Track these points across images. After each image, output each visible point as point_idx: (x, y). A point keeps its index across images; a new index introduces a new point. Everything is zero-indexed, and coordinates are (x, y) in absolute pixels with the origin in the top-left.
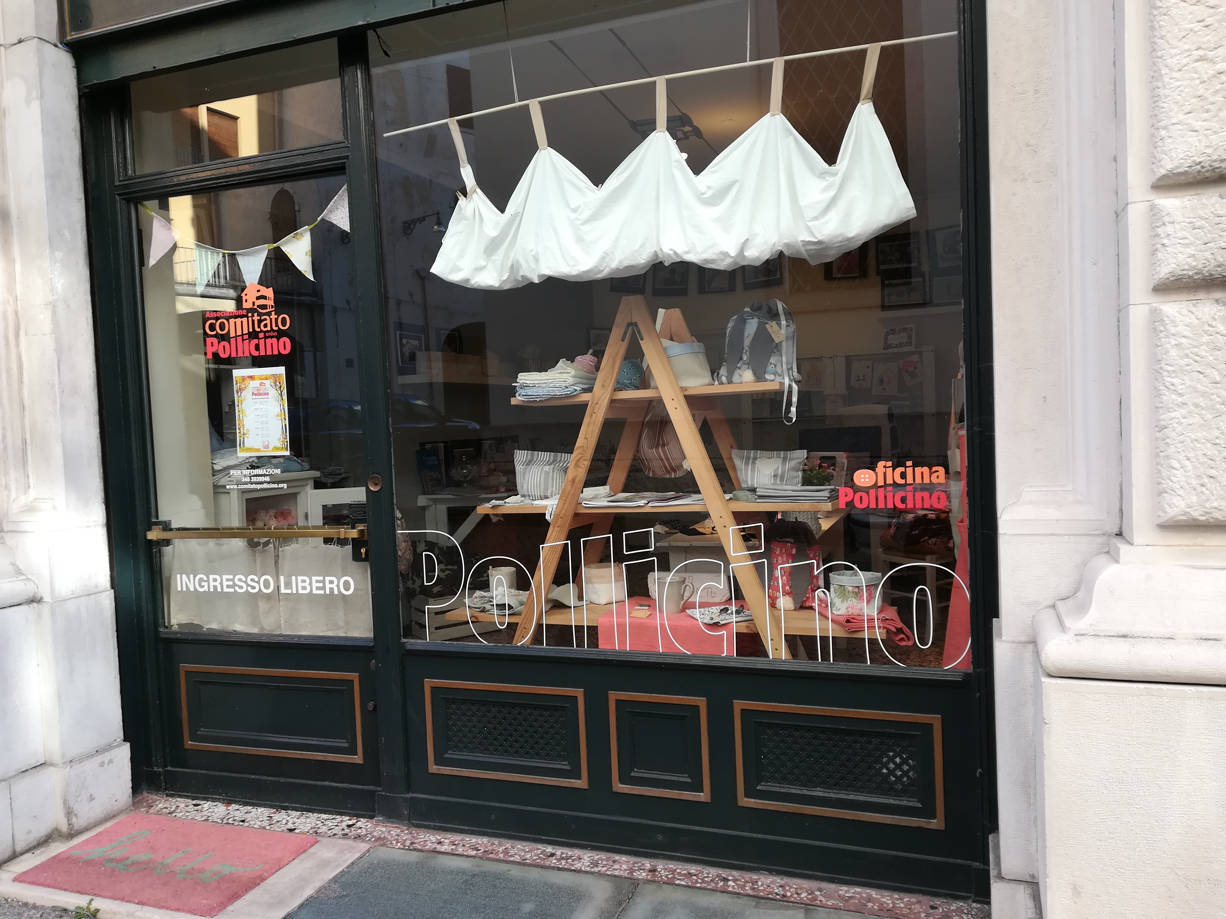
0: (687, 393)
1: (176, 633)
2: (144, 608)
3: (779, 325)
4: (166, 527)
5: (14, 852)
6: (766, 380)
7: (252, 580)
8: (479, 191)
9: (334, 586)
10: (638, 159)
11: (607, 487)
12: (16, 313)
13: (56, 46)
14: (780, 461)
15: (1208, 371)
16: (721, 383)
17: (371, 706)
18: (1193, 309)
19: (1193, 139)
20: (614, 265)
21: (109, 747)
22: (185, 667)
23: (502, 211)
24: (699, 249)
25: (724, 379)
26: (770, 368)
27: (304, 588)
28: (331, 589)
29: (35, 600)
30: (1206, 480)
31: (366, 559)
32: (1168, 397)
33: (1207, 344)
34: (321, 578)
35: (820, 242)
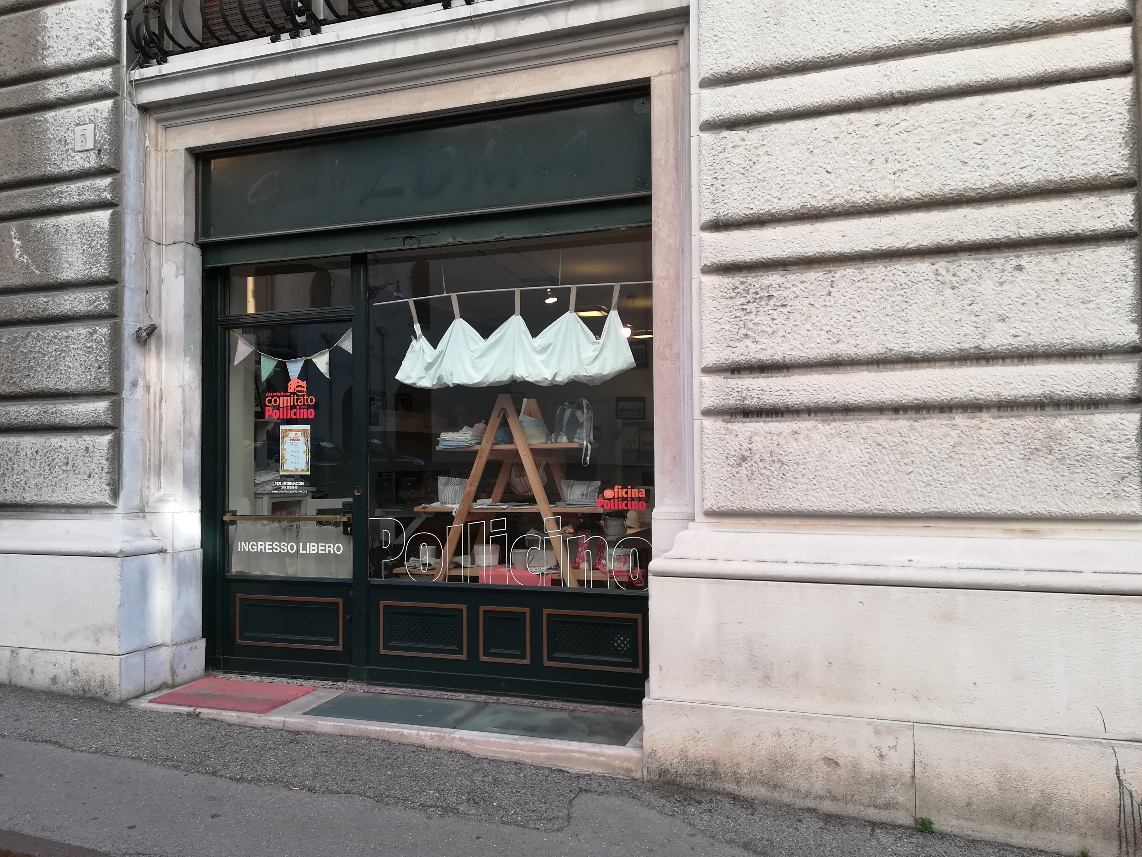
0: (531, 447)
1: (234, 576)
2: (218, 562)
3: (583, 413)
4: (234, 513)
5: (144, 691)
6: (574, 442)
7: (284, 545)
8: (423, 337)
9: (331, 549)
10: (505, 328)
11: (491, 499)
12: (161, 390)
13: (193, 245)
14: (586, 486)
15: (718, 449)
16: (552, 443)
17: (348, 617)
18: (714, 423)
19: (713, 353)
20: (491, 380)
21: (194, 640)
22: (240, 596)
23: (435, 348)
24: (533, 376)
25: (553, 440)
26: (577, 435)
27: (314, 550)
28: (330, 551)
29: (162, 551)
30: (718, 494)
31: (351, 534)
32: (705, 459)
33: (719, 437)
34: (324, 544)
35: (590, 376)
